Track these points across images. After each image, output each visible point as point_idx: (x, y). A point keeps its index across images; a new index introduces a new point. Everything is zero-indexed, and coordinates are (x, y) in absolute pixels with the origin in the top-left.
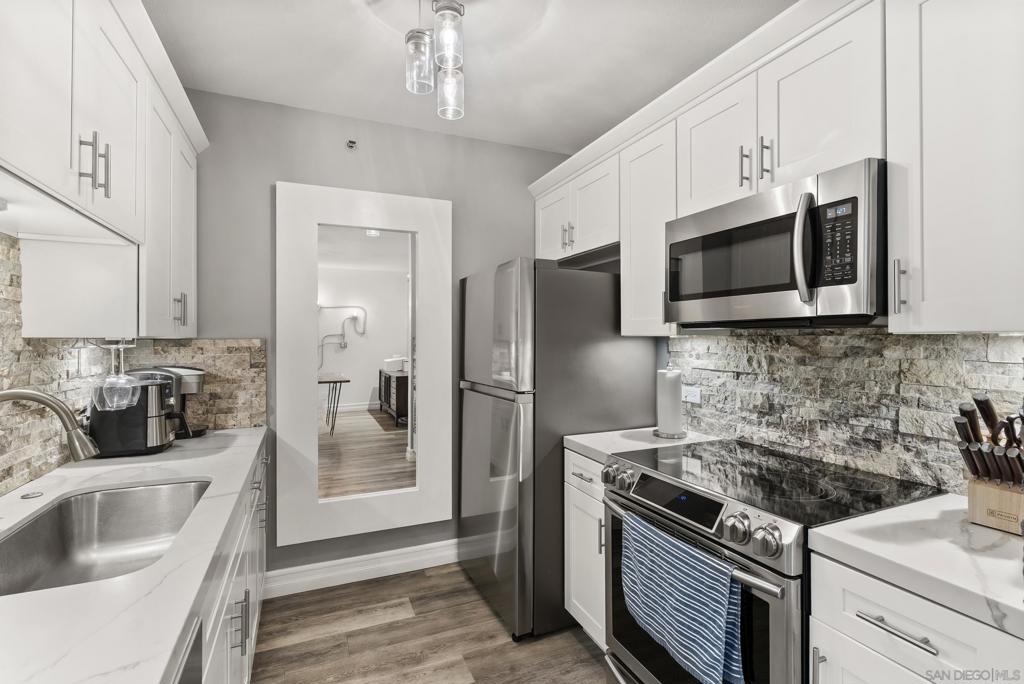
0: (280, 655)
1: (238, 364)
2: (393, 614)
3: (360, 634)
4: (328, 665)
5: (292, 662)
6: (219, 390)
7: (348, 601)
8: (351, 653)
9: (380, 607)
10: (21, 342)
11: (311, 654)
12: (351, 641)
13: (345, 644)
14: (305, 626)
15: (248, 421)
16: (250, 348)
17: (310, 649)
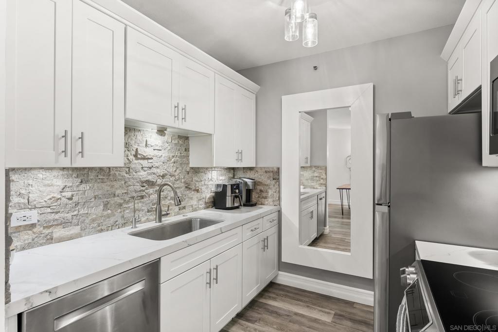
0: (267, 307)
1: (269, 178)
2: (321, 315)
3: (300, 316)
4: (279, 321)
5: (268, 312)
6: (262, 189)
7: (307, 299)
8: (290, 321)
9: (318, 309)
10: (189, 168)
11: (276, 313)
12: (295, 317)
13: (291, 316)
14: (283, 301)
15: (272, 203)
16: (273, 171)
17: (278, 310)
